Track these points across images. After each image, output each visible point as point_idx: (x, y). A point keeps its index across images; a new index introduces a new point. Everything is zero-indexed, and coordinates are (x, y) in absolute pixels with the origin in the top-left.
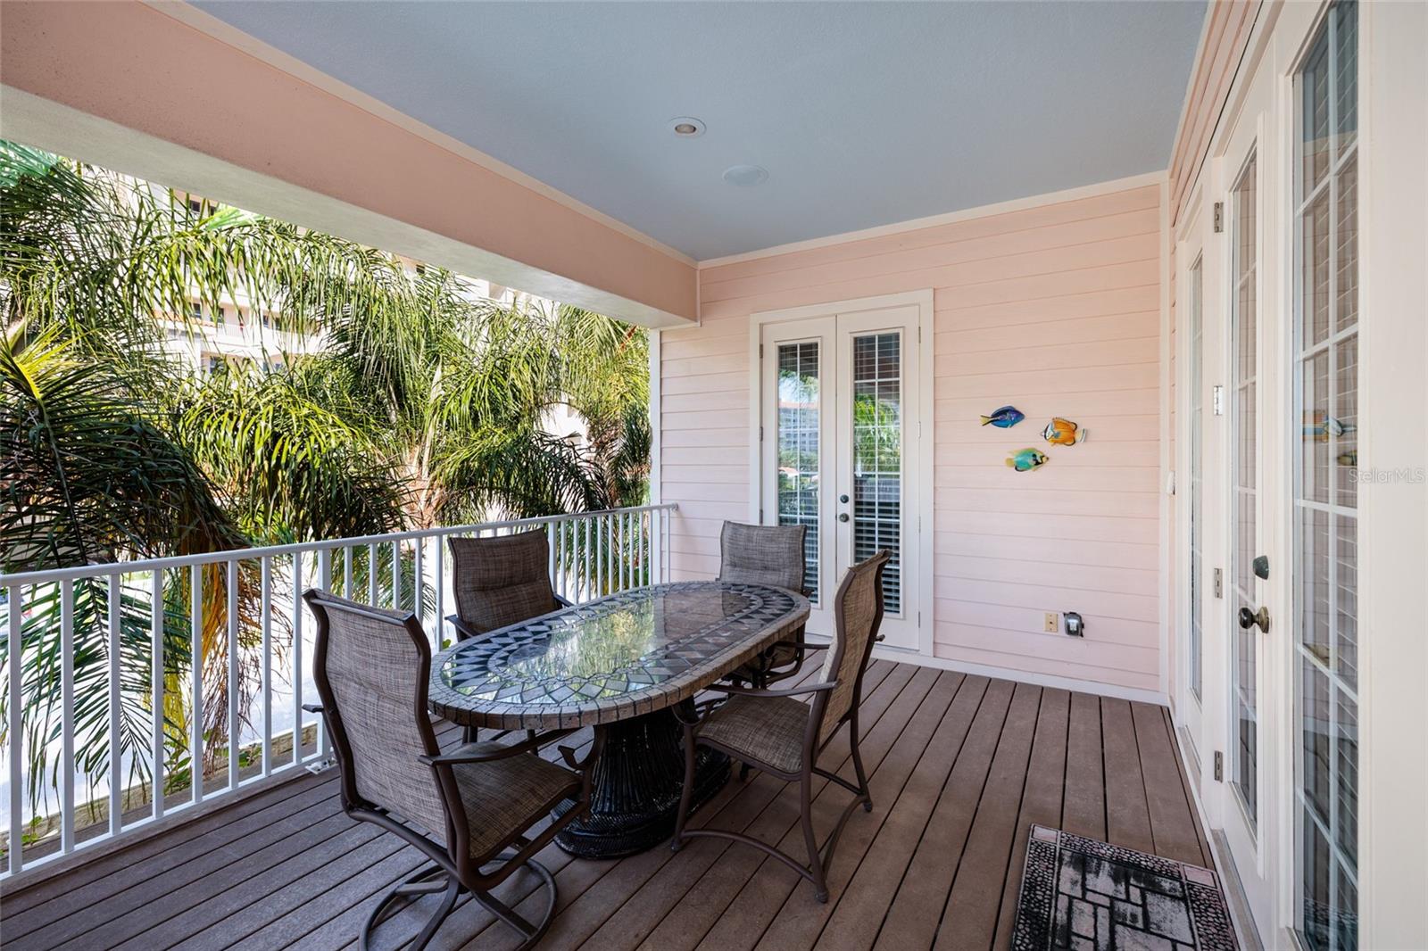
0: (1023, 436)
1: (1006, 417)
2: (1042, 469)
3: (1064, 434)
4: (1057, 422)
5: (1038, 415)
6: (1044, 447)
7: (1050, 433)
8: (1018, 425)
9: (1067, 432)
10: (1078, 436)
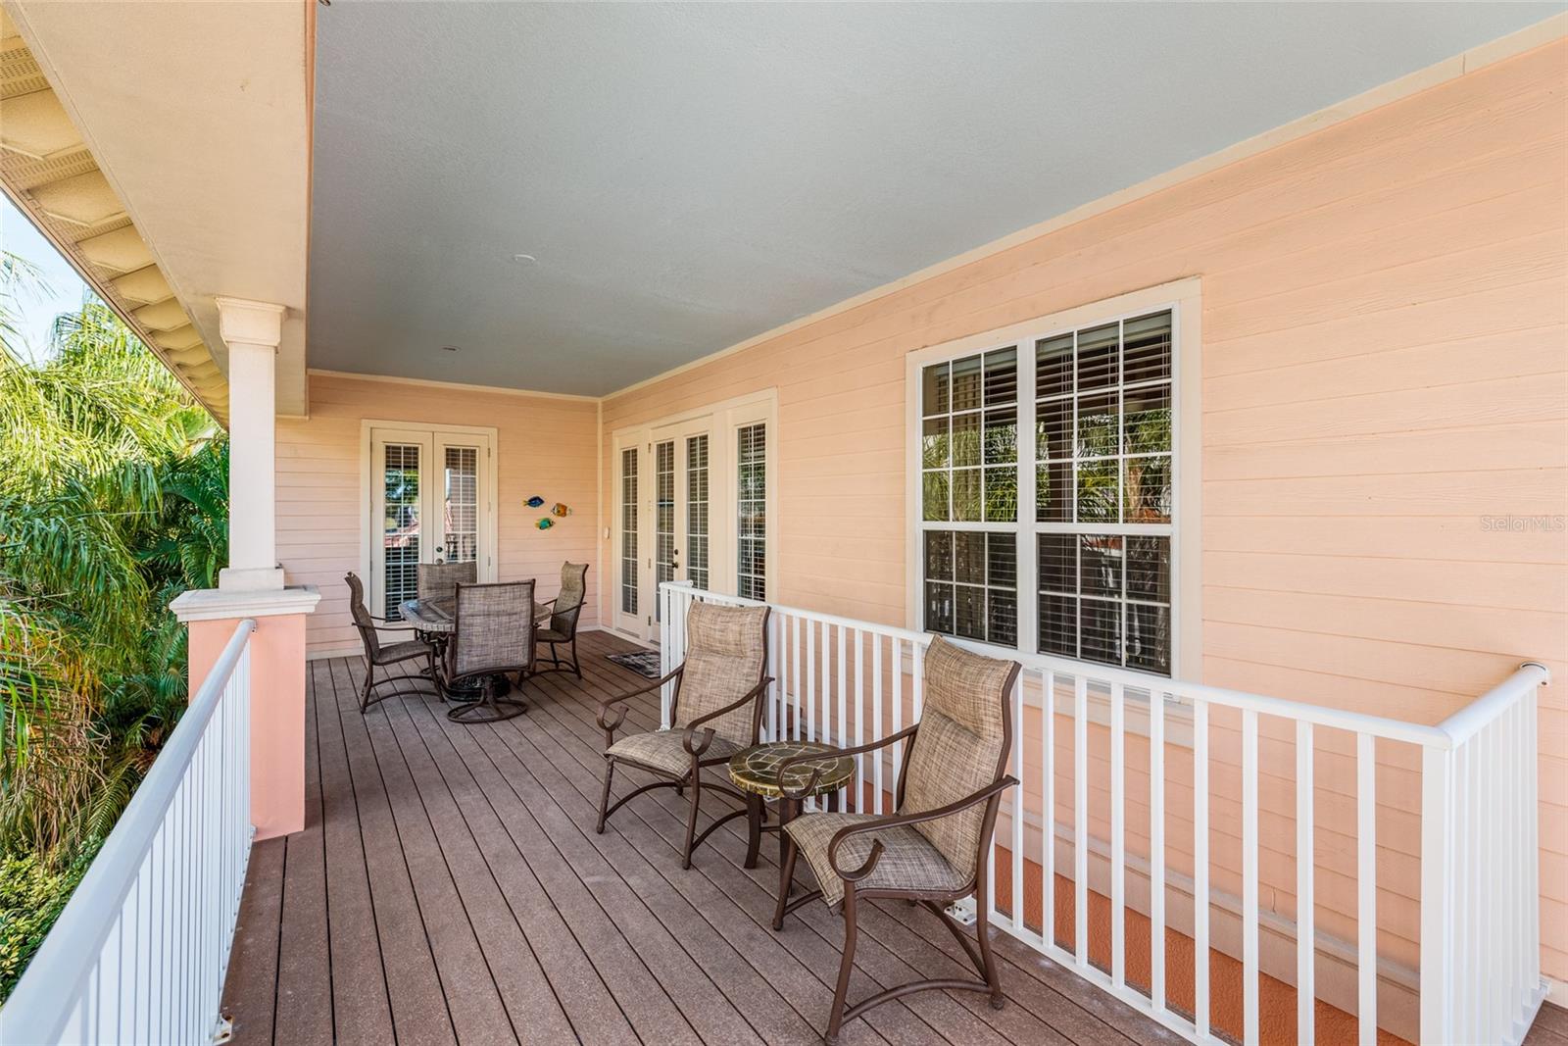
0: (544, 512)
1: (535, 502)
2: (552, 528)
3: (562, 512)
4: (558, 505)
5: (550, 501)
6: (553, 518)
7: (556, 511)
8: (541, 506)
9: (562, 510)
10: (568, 512)
